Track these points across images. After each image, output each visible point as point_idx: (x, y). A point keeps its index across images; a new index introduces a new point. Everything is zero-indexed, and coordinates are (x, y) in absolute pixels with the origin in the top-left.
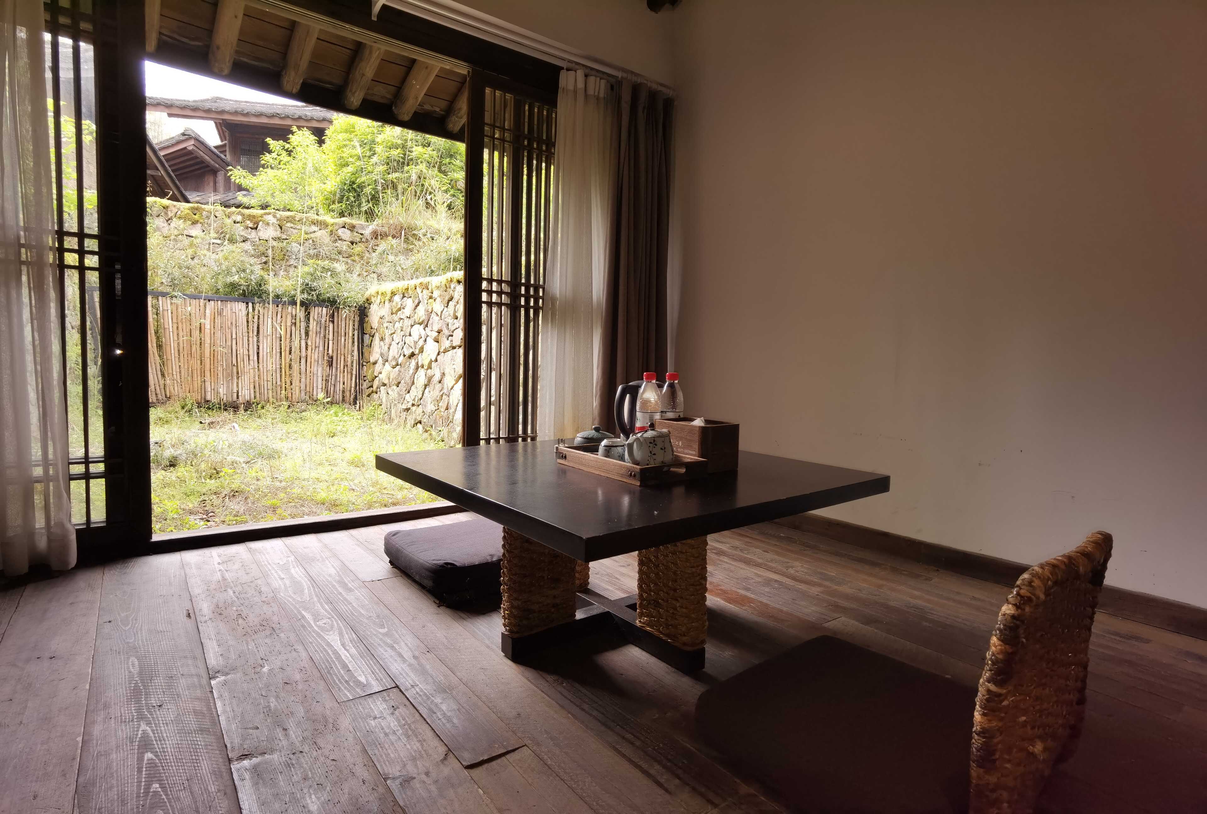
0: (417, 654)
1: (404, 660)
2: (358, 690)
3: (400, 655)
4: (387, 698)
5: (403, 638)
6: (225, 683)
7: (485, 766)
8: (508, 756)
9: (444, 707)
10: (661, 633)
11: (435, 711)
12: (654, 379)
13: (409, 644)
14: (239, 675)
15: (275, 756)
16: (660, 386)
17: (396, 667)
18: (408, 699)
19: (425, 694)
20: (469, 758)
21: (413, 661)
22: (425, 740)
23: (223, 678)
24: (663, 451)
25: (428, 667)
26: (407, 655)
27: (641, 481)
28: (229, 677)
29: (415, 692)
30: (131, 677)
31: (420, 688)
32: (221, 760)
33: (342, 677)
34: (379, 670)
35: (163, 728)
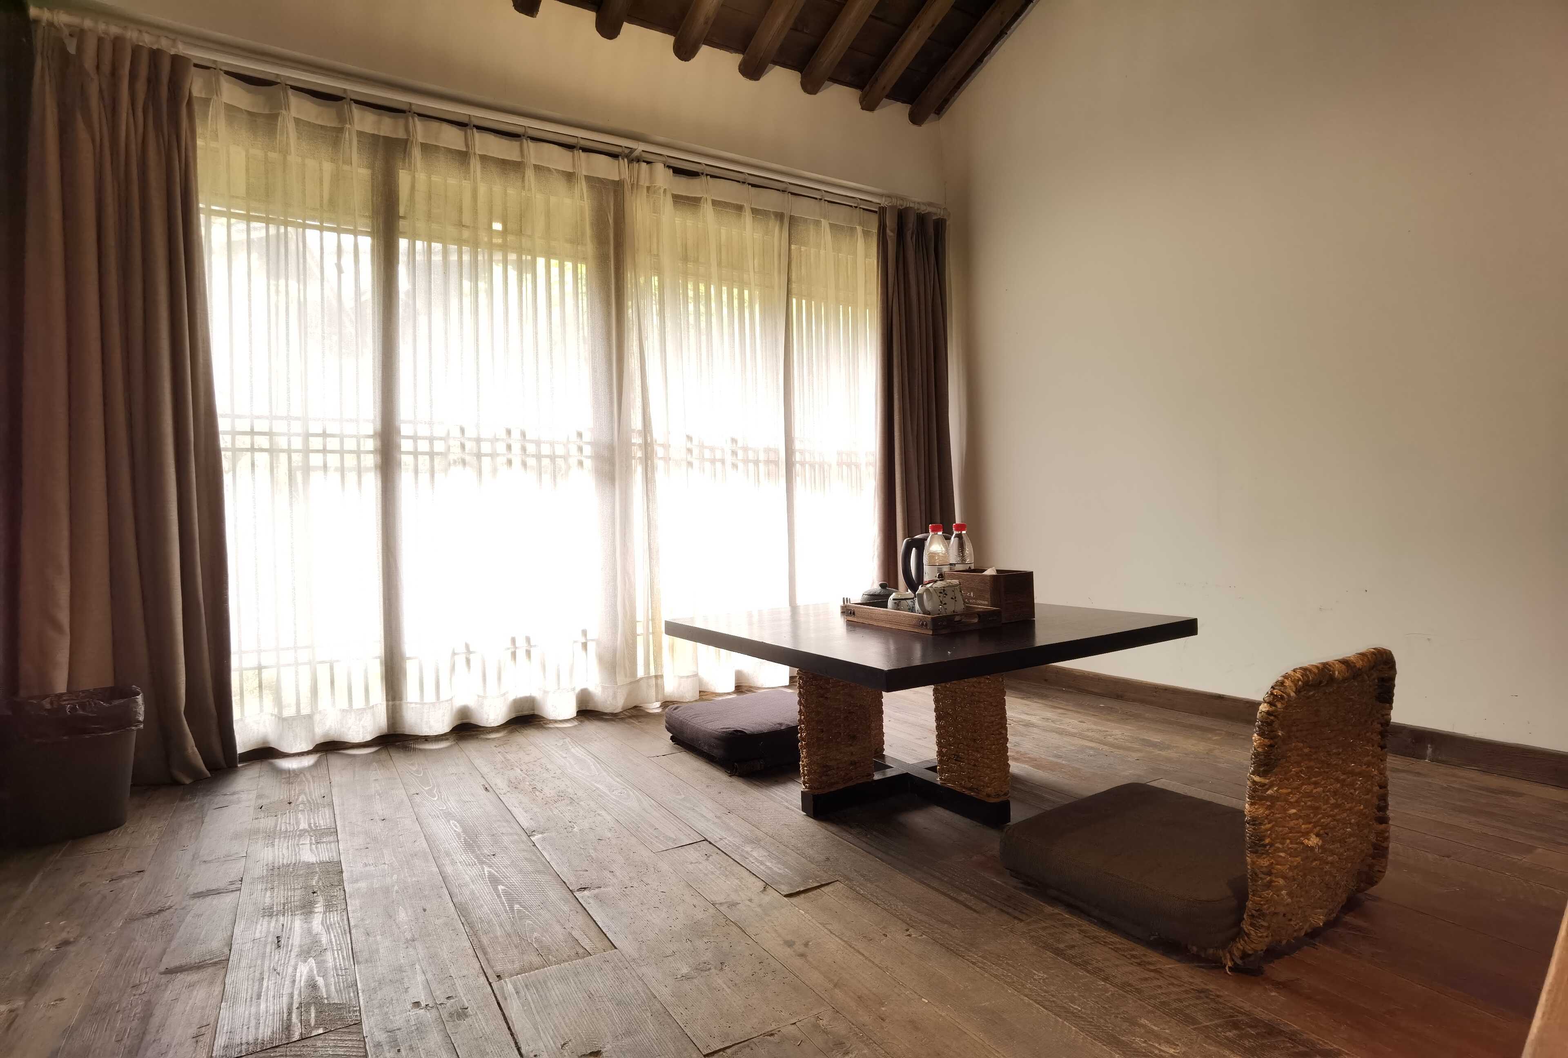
0: (718, 814)
1: (708, 820)
2: (671, 844)
3: (703, 816)
4: (699, 849)
5: (701, 802)
6: (544, 839)
7: (803, 896)
8: (823, 889)
9: (755, 854)
10: (964, 787)
11: (747, 857)
12: (940, 531)
13: (709, 807)
14: (554, 834)
15: (610, 889)
16: (948, 539)
17: (701, 825)
18: (719, 849)
19: (734, 845)
20: (786, 890)
21: (716, 820)
22: (742, 878)
23: (540, 836)
24: (954, 601)
25: (732, 824)
26: (710, 815)
27: (933, 630)
28: (545, 835)
29: (724, 843)
30: (458, 835)
31: (728, 840)
32: (564, 891)
33: (651, 834)
34: (685, 827)
35: (504, 870)
